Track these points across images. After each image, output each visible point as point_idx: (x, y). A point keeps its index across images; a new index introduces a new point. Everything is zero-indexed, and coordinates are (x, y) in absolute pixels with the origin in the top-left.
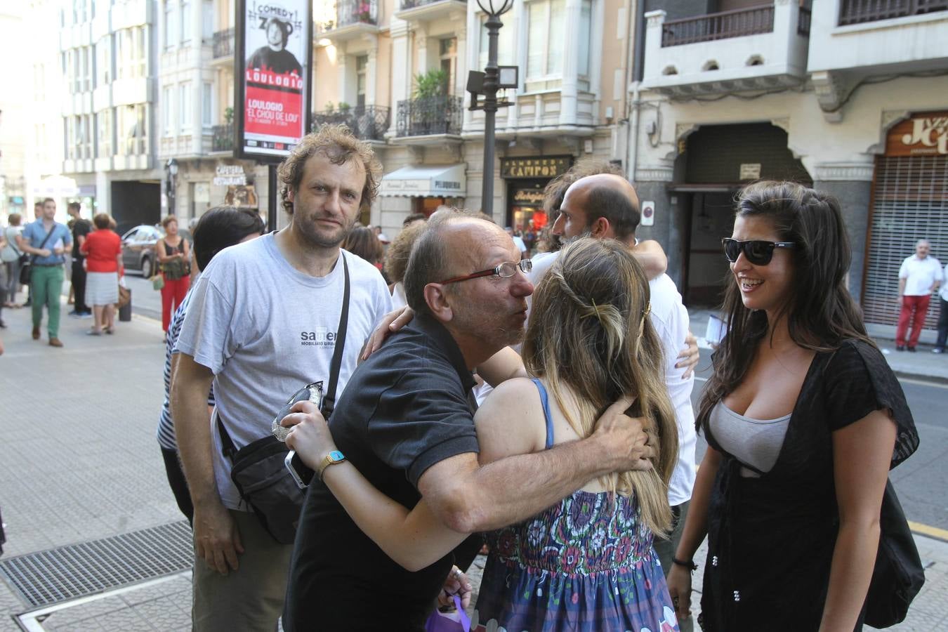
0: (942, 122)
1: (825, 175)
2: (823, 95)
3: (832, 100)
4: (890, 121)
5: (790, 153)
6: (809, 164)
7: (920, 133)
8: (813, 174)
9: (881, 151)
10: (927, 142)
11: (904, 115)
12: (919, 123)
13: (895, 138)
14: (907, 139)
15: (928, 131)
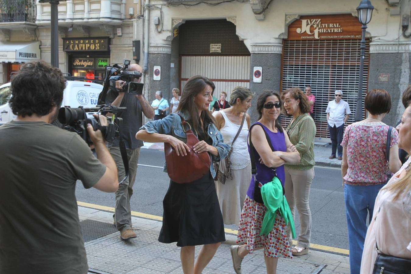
0: (316, 21)
1: (257, 50)
2: (254, 4)
3: (259, 7)
4: (290, 20)
5: (237, 37)
6: (248, 44)
7: (305, 27)
8: (250, 49)
9: (286, 37)
10: (308, 32)
11: (296, 17)
12: (304, 22)
13: (292, 29)
14: (298, 30)
15: (309, 26)
